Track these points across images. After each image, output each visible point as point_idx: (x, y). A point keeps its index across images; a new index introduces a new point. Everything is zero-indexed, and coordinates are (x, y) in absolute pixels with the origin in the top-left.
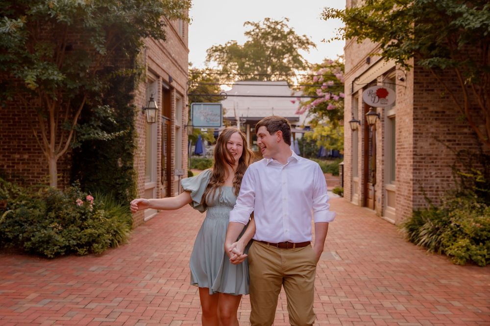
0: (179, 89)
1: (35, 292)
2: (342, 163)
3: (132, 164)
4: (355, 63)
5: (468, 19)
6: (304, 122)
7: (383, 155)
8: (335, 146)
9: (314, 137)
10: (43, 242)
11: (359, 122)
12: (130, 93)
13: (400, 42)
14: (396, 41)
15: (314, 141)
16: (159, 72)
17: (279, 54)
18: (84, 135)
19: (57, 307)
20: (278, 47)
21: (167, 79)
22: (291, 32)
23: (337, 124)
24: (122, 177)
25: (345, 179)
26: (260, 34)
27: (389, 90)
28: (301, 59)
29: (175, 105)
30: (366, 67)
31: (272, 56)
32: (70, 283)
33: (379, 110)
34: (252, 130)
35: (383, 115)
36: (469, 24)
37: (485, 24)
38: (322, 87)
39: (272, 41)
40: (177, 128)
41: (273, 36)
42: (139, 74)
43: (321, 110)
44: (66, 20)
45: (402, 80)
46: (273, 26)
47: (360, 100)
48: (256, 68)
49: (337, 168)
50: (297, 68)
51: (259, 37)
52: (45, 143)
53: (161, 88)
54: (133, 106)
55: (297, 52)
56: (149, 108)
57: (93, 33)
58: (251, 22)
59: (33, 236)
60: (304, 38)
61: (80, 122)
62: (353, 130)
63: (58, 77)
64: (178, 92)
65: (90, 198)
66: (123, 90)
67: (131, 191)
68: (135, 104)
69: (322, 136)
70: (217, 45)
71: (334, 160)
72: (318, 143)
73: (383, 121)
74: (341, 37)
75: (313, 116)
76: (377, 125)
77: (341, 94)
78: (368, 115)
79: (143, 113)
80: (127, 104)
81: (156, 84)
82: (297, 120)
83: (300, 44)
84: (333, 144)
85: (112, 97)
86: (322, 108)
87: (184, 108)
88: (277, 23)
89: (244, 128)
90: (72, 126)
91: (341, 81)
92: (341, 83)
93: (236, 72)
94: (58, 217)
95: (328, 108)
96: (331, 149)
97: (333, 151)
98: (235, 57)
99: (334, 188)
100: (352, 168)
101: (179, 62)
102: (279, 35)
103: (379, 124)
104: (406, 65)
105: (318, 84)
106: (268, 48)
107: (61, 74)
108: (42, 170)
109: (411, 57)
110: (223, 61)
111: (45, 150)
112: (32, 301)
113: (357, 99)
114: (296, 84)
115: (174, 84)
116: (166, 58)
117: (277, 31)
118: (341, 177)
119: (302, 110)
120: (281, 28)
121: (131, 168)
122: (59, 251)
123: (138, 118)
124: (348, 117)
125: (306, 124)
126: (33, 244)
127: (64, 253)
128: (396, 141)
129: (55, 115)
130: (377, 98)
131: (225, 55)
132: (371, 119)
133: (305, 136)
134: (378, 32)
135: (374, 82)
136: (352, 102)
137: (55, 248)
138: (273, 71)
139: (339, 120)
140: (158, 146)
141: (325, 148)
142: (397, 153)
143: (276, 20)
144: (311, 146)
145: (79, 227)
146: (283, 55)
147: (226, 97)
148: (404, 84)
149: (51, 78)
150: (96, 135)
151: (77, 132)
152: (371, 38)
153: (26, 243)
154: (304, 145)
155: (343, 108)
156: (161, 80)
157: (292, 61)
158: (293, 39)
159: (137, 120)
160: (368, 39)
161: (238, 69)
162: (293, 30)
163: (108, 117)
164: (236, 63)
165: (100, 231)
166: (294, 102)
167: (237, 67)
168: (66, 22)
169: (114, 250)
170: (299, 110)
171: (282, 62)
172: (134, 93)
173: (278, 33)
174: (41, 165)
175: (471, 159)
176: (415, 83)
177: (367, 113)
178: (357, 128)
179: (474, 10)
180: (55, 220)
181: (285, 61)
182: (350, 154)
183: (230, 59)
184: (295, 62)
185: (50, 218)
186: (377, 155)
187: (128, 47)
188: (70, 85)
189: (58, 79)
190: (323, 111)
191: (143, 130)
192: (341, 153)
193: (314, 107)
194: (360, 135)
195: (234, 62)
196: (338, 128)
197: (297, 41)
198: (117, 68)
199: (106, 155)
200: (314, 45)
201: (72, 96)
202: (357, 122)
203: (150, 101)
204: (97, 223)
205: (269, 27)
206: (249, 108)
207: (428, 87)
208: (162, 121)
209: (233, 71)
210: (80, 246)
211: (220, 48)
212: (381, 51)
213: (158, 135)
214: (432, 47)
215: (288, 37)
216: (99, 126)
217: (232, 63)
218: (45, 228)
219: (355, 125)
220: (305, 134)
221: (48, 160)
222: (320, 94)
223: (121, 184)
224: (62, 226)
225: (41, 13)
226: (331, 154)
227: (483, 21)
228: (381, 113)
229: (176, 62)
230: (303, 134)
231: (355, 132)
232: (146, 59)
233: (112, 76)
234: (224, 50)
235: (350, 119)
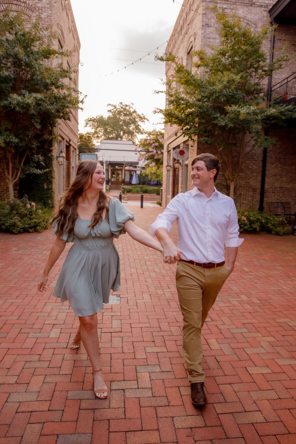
0: (74, 145)
1: (15, 247)
2: (162, 188)
3: (52, 187)
4: (170, 135)
5: (220, 121)
6: (142, 165)
7: (182, 184)
8: (158, 179)
9: (147, 174)
10: (12, 226)
11: (171, 166)
12: (51, 149)
13: (191, 128)
14: (188, 127)
15: (147, 176)
16: (64, 136)
17: (128, 124)
18: (27, 171)
19: (29, 253)
20: (127, 120)
21: (68, 141)
22: (135, 112)
23: (160, 166)
24: (47, 194)
25: (163, 197)
26: (117, 112)
27: (185, 151)
28: (140, 128)
29: (72, 154)
30: (175, 137)
31: (124, 125)
32: (30, 244)
33: (181, 161)
34: (112, 168)
35: (183, 164)
36: (220, 123)
37: (227, 124)
38: (152, 146)
39: (124, 116)
40: (73, 167)
41: (124, 113)
42: (55, 138)
43: (151, 159)
44: (20, 110)
45: (192, 146)
46: (124, 107)
47: (171, 155)
48: (114, 132)
49: (159, 191)
50: (138, 133)
51: (116, 114)
52: (7, 175)
53: (65, 145)
54: (52, 156)
55: (138, 123)
56: (60, 157)
57: (33, 117)
58: (111, 104)
59: (6, 223)
60: (142, 116)
61: (24, 164)
62: (168, 171)
63: (15, 140)
64: (73, 147)
65: (33, 204)
66: (46, 147)
67: (52, 201)
68: (53, 154)
69: (151, 173)
70: (91, 117)
71: (157, 186)
72: (149, 177)
73: (182, 167)
74: (162, 123)
75: (146, 162)
76: (179, 169)
77: (162, 150)
78: (175, 163)
79: (57, 159)
80: (49, 154)
81: (62, 143)
82: (137, 163)
83: (140, 119)
84: (157, 178)
85: (41, 150)
86: (151, 158)
87: (76, 156)
88: (126, 106)
89: (107, 167)
90: (20, 166)
91: (162, 144)
92: (162, 145)
93: (102, 134)
94: (17, 213)
95: (155, 158)
96: (156, 181)
97: (157, 181)
98: (102, 125)
99: (157, 201)
100: (166, 191)
101: (73, 130)
102: (128, 113)
103: (180, 168)
104: (193, 140)
105: (149, 145)
106: (121, 120)
107: (17, 139)
108: (3, 190)
109: (196, 135)
110: (95, 127)
111: (6, 179)
112: (15, 251)
113: (170, 154)
114: (137, 143)
115: (71, 143)
116: (67, 129)
117: (126, 110)
118: (161, 196)
119: (140, 159)
120: (129, 109)
121: (52, 189)
122: (20, 230)
123: (54, 162)
124: (165, 163)
125: (143, 166)
126: (7, 227)
127: (22, 232)
128: (188, 177)
129: (11, 160)
130: (179, 155)
131: (96, 123)
132: (177, 165)
133: (142, 173)
134: (180, 122)
135: (178, 146)
136: (168, 156)
137: (18, 229)
138: (124, 134)
139: (161, 164)
140: (64, 177)
141: (153, 180)
142: (188, 184)
143: (126, 104)
144: (145, 178)
145: (29, 218)
146: (130, 125)
147: (99, 150)
148: (192, 148)
149: (12, 140)
150: (34, 171)
151: (23, 169)
152: (177, 124)
153: (2, 226)
154: (141, 178)
155: (163, 158)
156: (65, 141)
157: (135, 129)
158: (136, 116)
159: (54, 163)
160: (175, 125)
161: (104, 132)
162: (136, 110)
163: (40, 161)
164: (102, 129)
165: (40, 221)
166: (136, 154)
167: (103, 131)
168: (20, 111)
169: (46, 231)
170: (139, 158)
171: (129, 129)
172: (52, 149)
173: (127, 112)
174: (2, 187)
175: (222, 187)
176: (198, 148)
177: (175, 162)
178: (170, 170)
179: (223, 116)
180: (16, 215)
181: (131, 128)
182: (166, 183)
183: (98, 126)
184: (137, 129)
185: (14, 214)
186: (179, 184)
187: (50, 124)
188: (20, 144)
189: (15, 141)
190: (152, 160)
191: (57, 169)
192: (161, 182)
193: (147, 157)
194: (171, 173)
195: (101, 128)
196: (160, 169)
197: (138, 117)
198: (43, 135)
199: (38, 182)
200: (148, 120)
201: (21, 150)
202: (170, 166)
203: (60, 153)
204: (38, 216)
205: (122, 108)
206: (110, 156)
207: (204, 150)
208: (65, 163)
209: (101, 133)
210: (30, 228)
211: (93, 119)
212: (182, 131)
213: (64, 171)
214: (205, 132)
215: (133, 114)
216: (34, 166)
217: (99, 128)
218: (12, 219)
219: (169, 168)
220: (142, 172)
221: (8, 184)
222: (151, 150)
223: (47, 197)
224: (20, 218)
225: (6, 106)
226: (156, 183)
227: (226, 123)
228: (181, 162)
229: (72, 130)
230: (141, 171)
231: (168, 172)
232: (58, 129)
233: (42, 139)
234: (95, 120)
235: (166, 165)
